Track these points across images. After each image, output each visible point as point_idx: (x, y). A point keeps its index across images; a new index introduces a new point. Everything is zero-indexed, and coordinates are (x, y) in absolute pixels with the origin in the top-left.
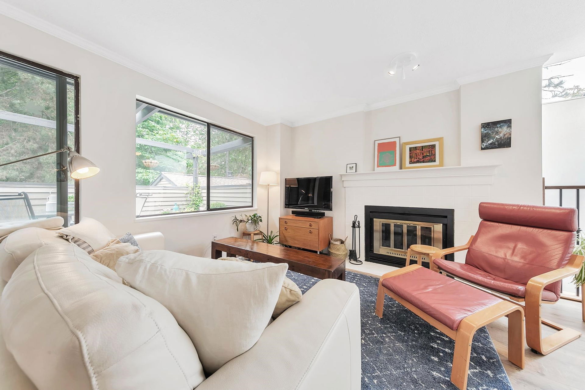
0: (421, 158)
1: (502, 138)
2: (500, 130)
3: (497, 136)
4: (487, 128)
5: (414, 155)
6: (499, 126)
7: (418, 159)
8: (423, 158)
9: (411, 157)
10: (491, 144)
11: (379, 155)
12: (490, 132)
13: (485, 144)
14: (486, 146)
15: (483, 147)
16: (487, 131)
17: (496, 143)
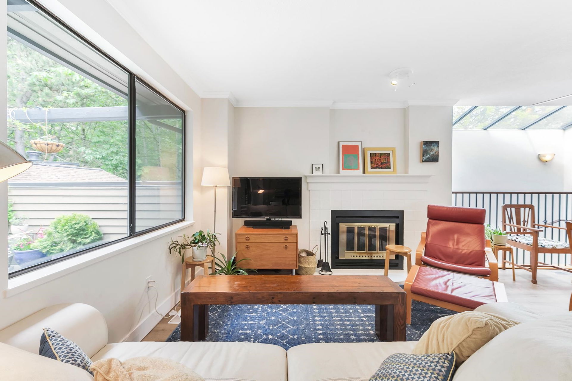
0: (380, 164)
1: (434, 155)
2: (433, 148)
3: (431, 153)
4: (427, 145)
5: (374, 161)
6: (432, 145)
7: (377, 165)
8: (381, 165)
9: (372, 163)
10: (428, 158)
11: (344, 157)
12: (428, 149)
13: (424, 158)
14: (425, 159)
15: (423, 160)
16: (426, 148)
17: (431, 158)
